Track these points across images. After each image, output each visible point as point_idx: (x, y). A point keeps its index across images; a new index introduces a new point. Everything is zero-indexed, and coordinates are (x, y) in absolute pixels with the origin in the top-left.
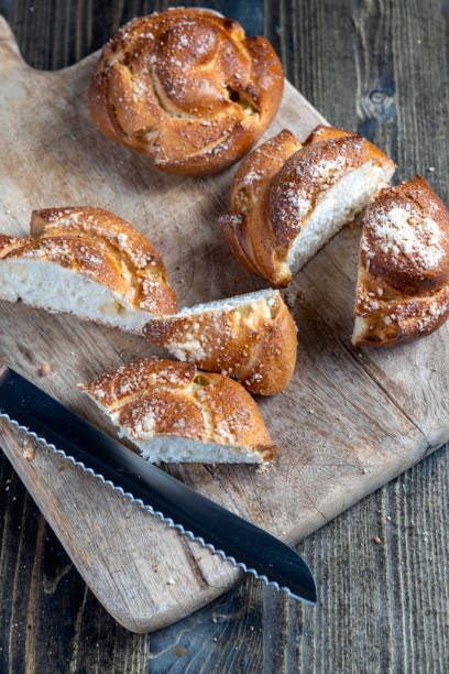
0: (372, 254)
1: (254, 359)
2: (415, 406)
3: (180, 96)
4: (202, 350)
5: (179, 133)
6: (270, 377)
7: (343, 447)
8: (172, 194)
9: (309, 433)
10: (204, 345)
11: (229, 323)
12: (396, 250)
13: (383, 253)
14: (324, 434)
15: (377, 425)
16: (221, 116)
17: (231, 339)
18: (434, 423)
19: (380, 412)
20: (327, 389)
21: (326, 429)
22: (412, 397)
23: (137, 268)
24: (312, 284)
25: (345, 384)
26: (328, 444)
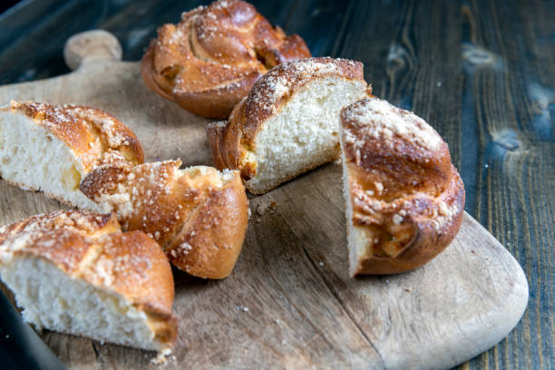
0: (361, 143)
1: (188, 225)
2: (376, 323)
4: (130, 204)
6: (201, 251)
7: (271, 353)
9: (233, 332)
10: (134, 198)
11: (166, 175)
12: (389, 134)
13: (372, 138)
14: (252, 335)
15: (322, 335)
16: (242, 65)
18: (397, 346)
19: (330, 323)
20: (273, 292)
21: (256, 331)
22: (374, 313)
23: (109, 147)
24: (289, 200)
25: (296, 289)
26: (253, 347)
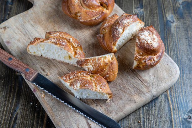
0: (139, 43)
1: (106, 71)
2: (150, 85)
3: (87, 3)
4: (92, 68)
5: (87, 13)
6: (111, 76)
7: (130, 96)
8: (84, 30)
9: (121, 92)
10: (93, 66)
11: (100, 60)
12: (146, 42)
13: (142, 43)
14: (125, 92)
15: (140, 90)
16: (98, 9)
17: (101, 65)
18: (155, 90)
19: (140, 87)
20: (126, 81)
21: (126, 91)
22: (149, 83)
23: (75, 47)
24: (122, 54)
25: (131, 80)
26: (126, 95)
